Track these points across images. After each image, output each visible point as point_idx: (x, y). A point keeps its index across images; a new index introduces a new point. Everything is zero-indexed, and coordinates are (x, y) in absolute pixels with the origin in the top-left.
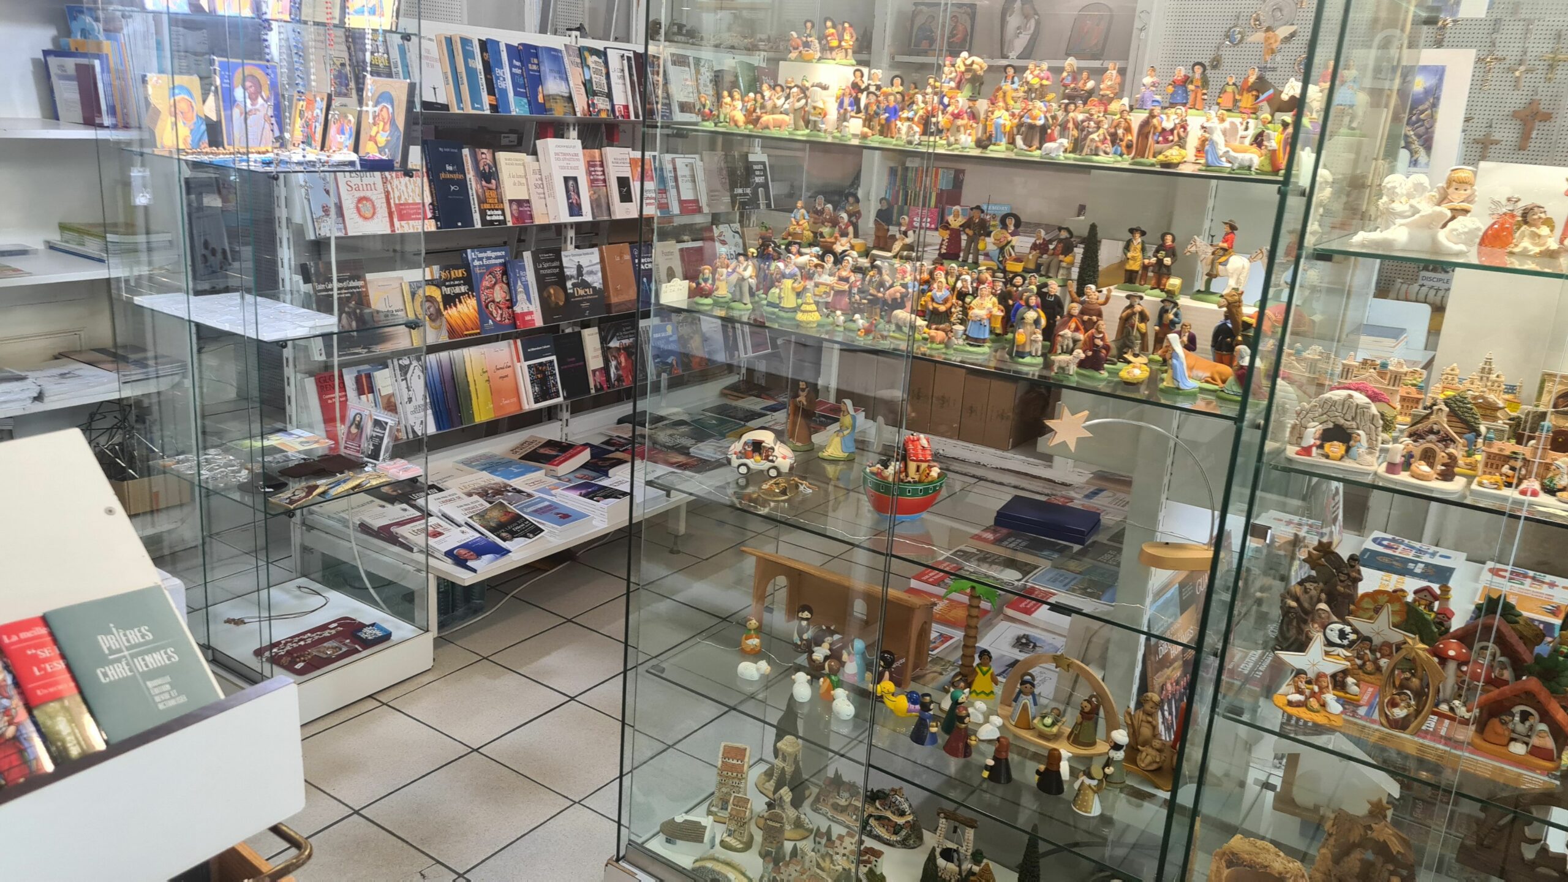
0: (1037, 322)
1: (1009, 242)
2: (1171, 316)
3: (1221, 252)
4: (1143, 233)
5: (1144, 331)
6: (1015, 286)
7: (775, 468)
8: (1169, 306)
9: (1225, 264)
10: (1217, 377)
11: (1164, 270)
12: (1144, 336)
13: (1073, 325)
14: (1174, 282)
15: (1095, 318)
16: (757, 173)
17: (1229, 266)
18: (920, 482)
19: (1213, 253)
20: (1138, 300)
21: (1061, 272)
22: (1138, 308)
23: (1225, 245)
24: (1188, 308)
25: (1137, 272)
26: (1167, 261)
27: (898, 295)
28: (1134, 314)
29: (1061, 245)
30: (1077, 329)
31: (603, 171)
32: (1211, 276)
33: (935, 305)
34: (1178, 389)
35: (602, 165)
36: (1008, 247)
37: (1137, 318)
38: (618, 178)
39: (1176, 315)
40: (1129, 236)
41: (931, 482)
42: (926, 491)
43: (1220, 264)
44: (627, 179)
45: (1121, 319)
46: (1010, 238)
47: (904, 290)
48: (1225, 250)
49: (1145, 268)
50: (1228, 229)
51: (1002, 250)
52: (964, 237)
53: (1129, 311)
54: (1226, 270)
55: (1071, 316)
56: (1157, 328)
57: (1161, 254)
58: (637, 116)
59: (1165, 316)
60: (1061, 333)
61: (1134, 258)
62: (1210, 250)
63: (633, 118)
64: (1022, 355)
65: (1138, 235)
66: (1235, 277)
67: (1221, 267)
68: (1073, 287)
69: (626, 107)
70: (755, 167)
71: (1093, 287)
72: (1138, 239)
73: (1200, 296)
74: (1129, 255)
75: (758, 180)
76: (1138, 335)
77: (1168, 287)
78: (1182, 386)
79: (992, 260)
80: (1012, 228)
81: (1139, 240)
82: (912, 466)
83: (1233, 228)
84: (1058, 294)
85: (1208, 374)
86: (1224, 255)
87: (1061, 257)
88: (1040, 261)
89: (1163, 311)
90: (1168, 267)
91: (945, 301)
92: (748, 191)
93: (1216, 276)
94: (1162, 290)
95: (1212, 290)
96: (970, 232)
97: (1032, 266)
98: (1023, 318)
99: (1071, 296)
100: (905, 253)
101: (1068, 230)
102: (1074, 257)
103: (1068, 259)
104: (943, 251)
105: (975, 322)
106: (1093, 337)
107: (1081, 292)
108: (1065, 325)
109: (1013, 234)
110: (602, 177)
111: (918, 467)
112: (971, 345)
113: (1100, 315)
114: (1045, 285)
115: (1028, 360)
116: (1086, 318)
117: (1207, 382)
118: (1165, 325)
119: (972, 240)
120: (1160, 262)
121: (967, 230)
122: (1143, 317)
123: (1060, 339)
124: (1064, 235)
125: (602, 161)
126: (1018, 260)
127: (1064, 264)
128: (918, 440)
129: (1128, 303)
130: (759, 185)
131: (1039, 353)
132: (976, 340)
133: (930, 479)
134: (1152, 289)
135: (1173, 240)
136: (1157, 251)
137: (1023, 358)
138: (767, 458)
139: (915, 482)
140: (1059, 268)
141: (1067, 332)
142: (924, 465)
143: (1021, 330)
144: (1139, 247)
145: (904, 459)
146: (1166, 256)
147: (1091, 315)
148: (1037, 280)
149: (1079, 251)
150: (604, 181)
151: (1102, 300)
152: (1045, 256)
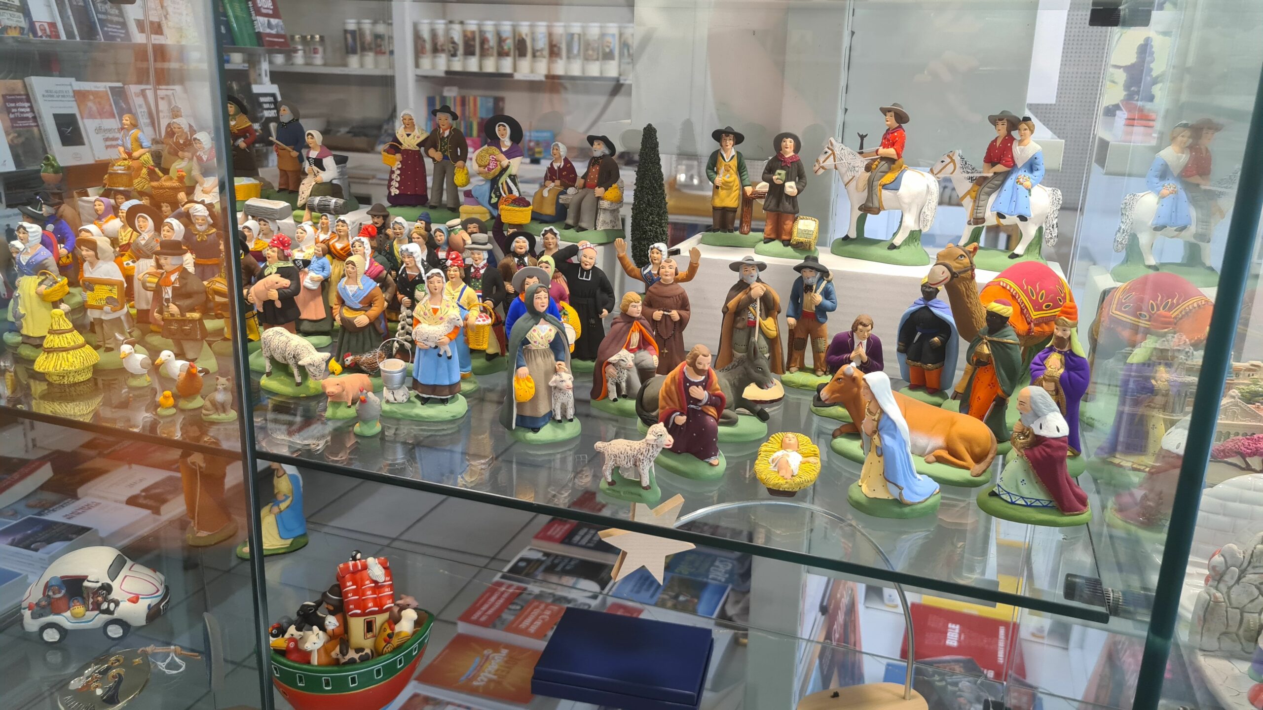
0: (557, 345)
1: (504, 170)
2: (818, 298)
3: (884, 166)
4: (739, 139)
5: (774, 333)
6: (515, 254)
7: (118, 622)
8: (811, 278)
9: (895, 186)
10: (962, 449)
11: (787, 205)
12: (773, 342)
13: (635, 338)
14: (806, 226)
15: (675, 314)
16: (266, 106)
17: (903, 190)
18: (377, 653)
19: (868, 168)
20: (755, 273)
21: (602, 217)
22: (757, 290)
23: (891, 152)
24: (845, 276)
25: (734, 210)
26: (791, 188)
27: (274, 295)
28: (752, 301)
29: (595, 170)
30: (644, 344)
31: (31, 107)
32: (868, 209)
33: (348, 314)
34: (899, 502)
35: (28, 100)
36: (505, 178)
37: (756, 310)
38: (57, 117)
39: (827, 294)
40: (714, 145)
41: (398, 649)
42: (390, 669)
43: (885, 187)
44: (72, 117)
45: (725, 311)
46: (505, 162)
47: (286, 282)
48: (890, 161)
49: (747, 201)
50: (891, 121)
51: (494, 182)
52: (429, 164)
53: (741, 296)
54: (898, 199)
55: (629, 319)
56: (792, 321)
57: (779, 176)
58: (70, 35)
59: (807, 297)
60: (613, 359)
61: (727, 185)
62: (861, 163)
63: (63, 37)
64: (532, 424)
65: (730, 143)
66: (915, 211)
67: (886, 194)
68: (625, 246)
69: (53, 25)
70: (262, 99)
71: (662, 246)
72: (730, 151)
73: (851, 248)
74: (719, 180)
75: (267, 114)
76: (763, 343)
77: (796, 237)
78: (908, 497)
79: (478, 203)
80: (507, 143)
81: (733, 152)
82: (357, 625)
83: (901, 118)
84: (600, 266)
85: (940, 441)
86: (890, 170)
87: (599, 191)
88: (563, 199)
89: (800, 289)
90: (792, 199)
91: (368, 302)
92: (256, 126)
93: (877, 211)
94: (787, 243)
95: (867, 235)
96: (438, 156)
97: (549, 210)
98: (526, 342)
99: (625, 267)
100: (317, 200)
101: (605, 140)
102: (621, 189)
103: (612, 193)
104: (395, 191)
105: (426, 351)
106: (684, 384)
107: (641, 258)
108: (621, 340)
109: (510, 154)
110: (30, 115)
111: (369, 626)
112: (425, 401)
113: (683, 304)
114: (573, 250)
115: (547, 433)
116: (658, 315)
117: (940, 460)
118: (806, 315)
119: (443, 171)
120: (777, 190)
121: (432, 152)
122: (769, 306)
123: (611, 370)
124: (599, 150)
125: (27, 95)
126: (521, 202)
127: (605, 204)
128: (365, 567)
129: (735, 278)
130: (269, 120)
131: (570, 412)
132: (434, 389)
133: (395, 642)
134: (767, 241)
135: (797, 148)
136: (770, 170)
137: (536, 430)
138: (97, 607)
139: (364, 659)
140: (597, 211)
141: (624, 356)
142: (380, 619)
143: (524, 370)
144: (734, 163)
145: (340, 610)
146: (788, 179)
147: (667, 309)
148: (561, 240)
149: (628, 176)
150: (35, 118)
151: (684, 270)
152: (571, 191)
